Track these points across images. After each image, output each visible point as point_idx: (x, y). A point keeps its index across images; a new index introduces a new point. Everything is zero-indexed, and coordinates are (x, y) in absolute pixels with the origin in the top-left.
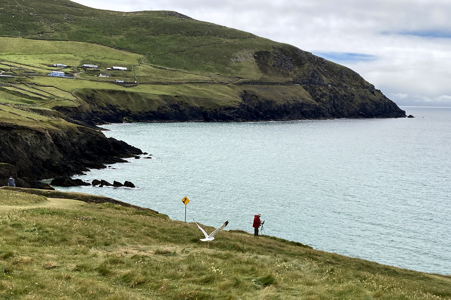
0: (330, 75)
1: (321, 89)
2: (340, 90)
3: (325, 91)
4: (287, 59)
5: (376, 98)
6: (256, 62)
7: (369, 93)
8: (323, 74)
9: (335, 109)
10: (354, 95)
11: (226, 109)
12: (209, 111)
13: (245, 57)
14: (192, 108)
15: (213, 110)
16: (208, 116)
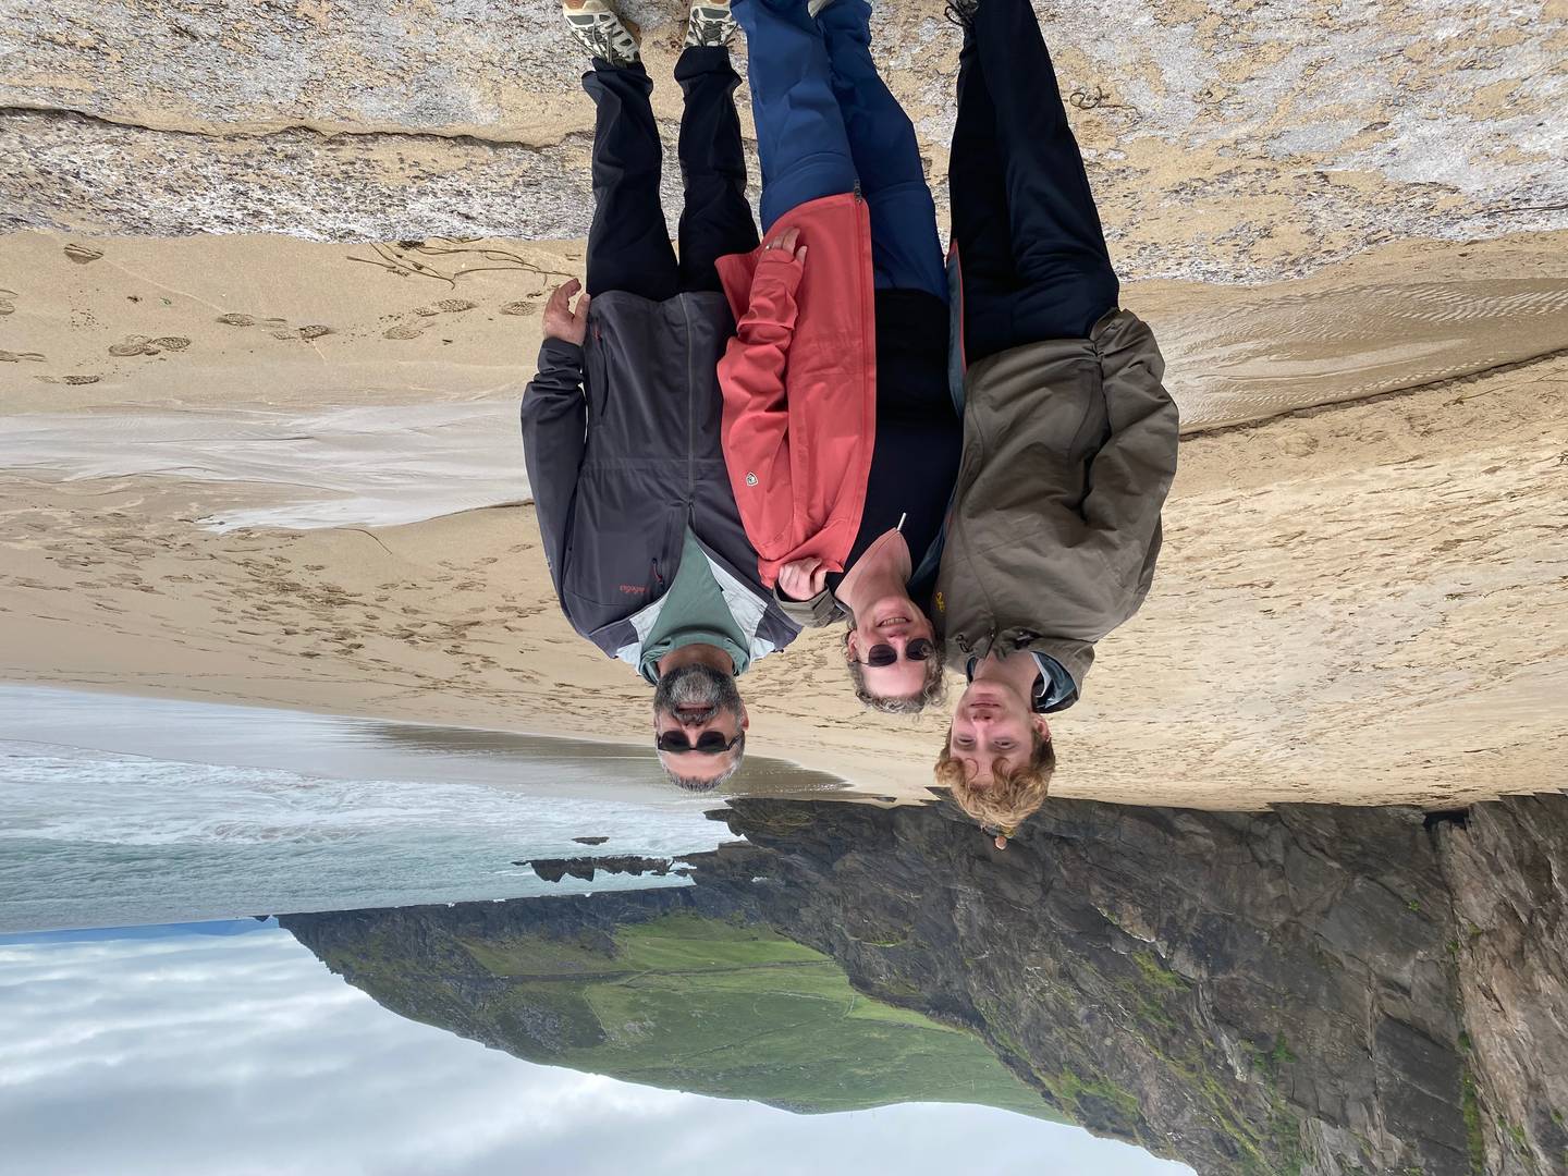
0: (440, 1000)
3: (445, 963)
4: (534, 1033)
5: (337, 954)
9: (421, 926)
11: (643, 919)
12: (682, 911)
13: (622, 1030)
14: (717, 915)
15: (671, 916)
16: (681, 898)
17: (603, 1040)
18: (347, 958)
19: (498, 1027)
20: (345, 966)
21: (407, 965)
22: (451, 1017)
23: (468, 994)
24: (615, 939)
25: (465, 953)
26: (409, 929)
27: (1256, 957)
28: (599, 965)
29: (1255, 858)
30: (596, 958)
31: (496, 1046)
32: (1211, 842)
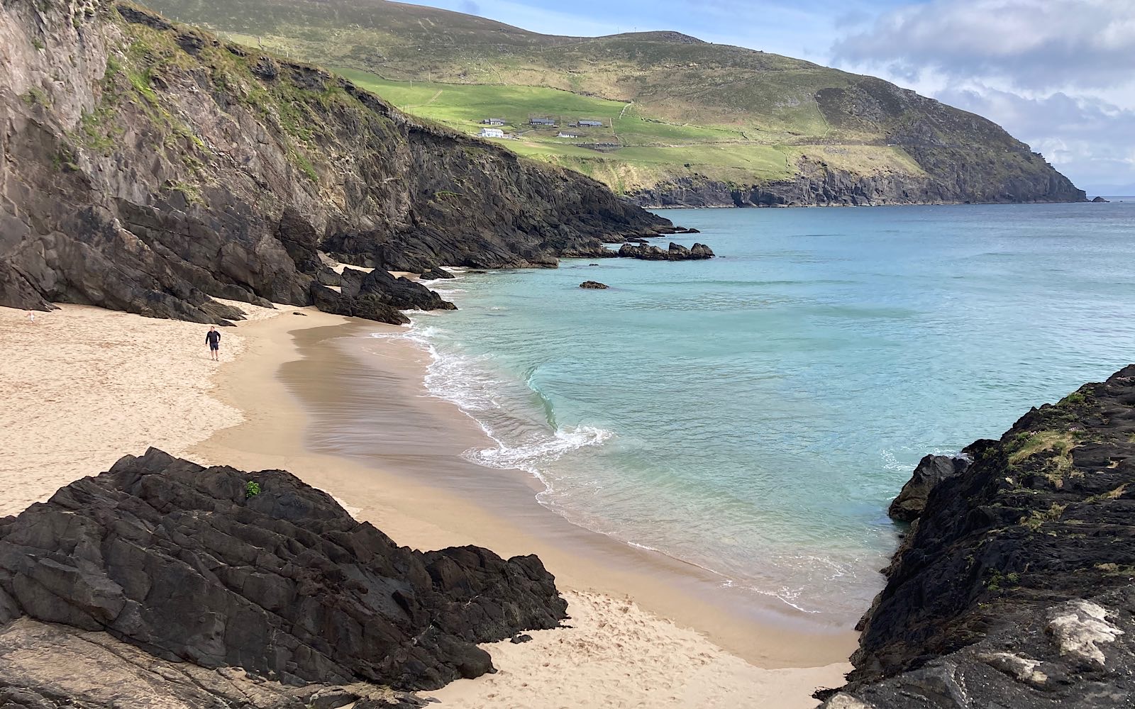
0: (950, 129)
1: (935, 152)
2: (968, 155)
3: (942, 158)
4: (873, 101)
5: (1034, 167)
6: (820, 107)
7: (1020, 158)
8: (936, 126)
9: (960, 187)
10: (991, 163)
11: (773, 184)
12: (743, 189)
13: (801, 99)
14: (714, 185)
15: (750, 186)
16: (742, 198)
17: (819, 93)
18: (1026, 165)
19: (903, 107)
20: (1028, 159)
21: (975, 157)
22: (943, 115)
23: (925, 133)
24: (797, 170)
25: (923, 166)
26: (971, 186)
27: (65, 216)
28: (815, 152)
29: (62, 271)
30: (815, 156)
31: (907, 92)
32: (85, 283)
